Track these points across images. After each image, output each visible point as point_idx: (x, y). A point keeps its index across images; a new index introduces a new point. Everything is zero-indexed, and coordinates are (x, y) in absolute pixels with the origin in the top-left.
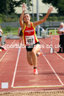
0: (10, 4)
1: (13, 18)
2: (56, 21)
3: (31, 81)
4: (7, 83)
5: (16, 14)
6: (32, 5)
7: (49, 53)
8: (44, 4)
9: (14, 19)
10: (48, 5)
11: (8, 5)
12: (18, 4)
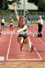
0: (5, 3)
1: (7, 12)
2: (37, 15)
3: (20, 56)
4: (3, 57)
5: (9, 10)
6: (20, 4)
7: (32, 37)
8: (29, 4)
9: (8, 14)
10: (31, 4)
11: (4, 4)
12: (11, 3)
